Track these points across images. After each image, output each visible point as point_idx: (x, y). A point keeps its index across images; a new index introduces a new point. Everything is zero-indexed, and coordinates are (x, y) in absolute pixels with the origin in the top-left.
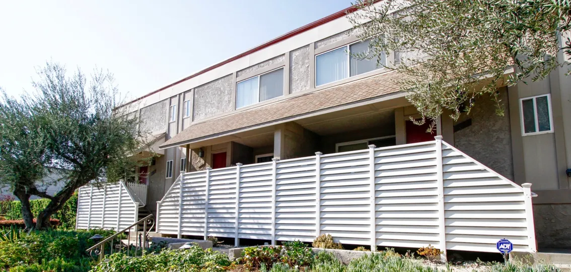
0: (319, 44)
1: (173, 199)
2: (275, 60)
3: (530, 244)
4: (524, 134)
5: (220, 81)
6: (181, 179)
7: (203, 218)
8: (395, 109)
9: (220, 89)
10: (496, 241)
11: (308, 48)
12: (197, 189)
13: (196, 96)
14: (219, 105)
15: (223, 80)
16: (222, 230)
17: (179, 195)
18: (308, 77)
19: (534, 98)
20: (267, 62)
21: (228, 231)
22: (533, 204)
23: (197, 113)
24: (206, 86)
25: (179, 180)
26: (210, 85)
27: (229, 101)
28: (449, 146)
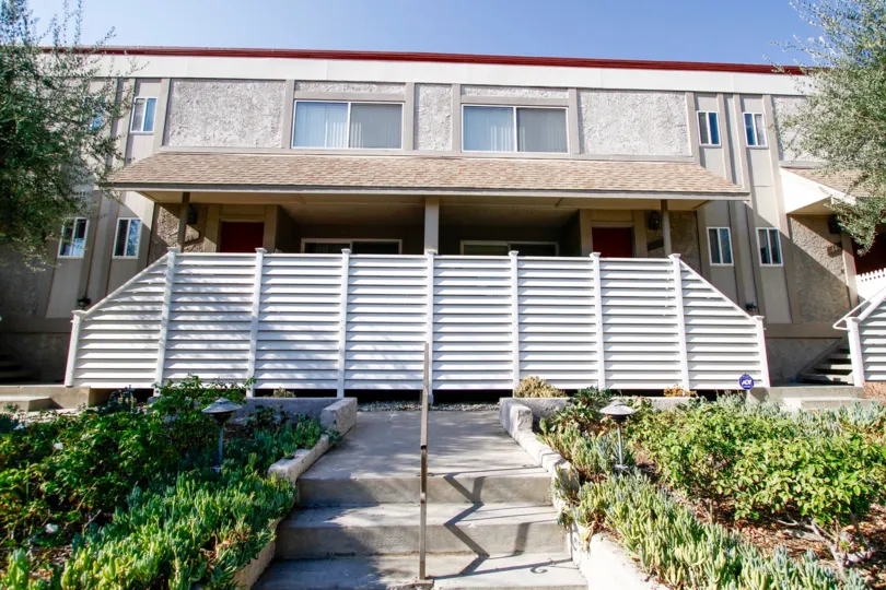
0: (467, 89)
1: (139, 308)
2: (385, 87)
3: (763, 379)
4: (712, 264)
5: (250, 85)
6: (170, 263)
7: (246, 351)
8: (579, 210)
9: (250, 99)
10: (738, 377)
11: (448, 89)
12: (223, 290)
13: (176, 95)
14: (247, 129)
15: (257, 84)
16: (299, 376)
17: (162, 298)
18: (448, 132)
19: (718, 229)
20: (368, 85)
21: (316, 376)
22: (766, 338)
23: (178, 130)
24: (208, 84)
25: (163, 266)
26: (222, 85)
27: (274, 130)
28: (687, 268)
